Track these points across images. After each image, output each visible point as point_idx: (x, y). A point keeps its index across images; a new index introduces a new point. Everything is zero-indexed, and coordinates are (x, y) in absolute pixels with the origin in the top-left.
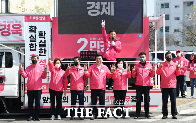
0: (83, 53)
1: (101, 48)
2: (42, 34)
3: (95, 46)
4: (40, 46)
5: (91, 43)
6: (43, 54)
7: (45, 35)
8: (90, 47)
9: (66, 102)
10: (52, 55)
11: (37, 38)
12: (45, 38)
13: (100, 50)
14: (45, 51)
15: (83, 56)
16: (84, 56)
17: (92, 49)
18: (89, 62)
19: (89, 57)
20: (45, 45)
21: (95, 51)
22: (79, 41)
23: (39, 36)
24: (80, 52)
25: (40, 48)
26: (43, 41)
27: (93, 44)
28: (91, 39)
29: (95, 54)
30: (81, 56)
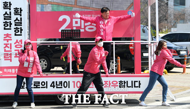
0: (64, 32)
1: (85, 27)
2: (18, 11)
3: (79, 25)
4: (15, 25)
5: (74, 20)
6: (19, 33)
7: (21, 13)
8: (73, 26)
9: (45, 87)
10: (29, 35)
11: (12, 16)
12: (21, 15)
14: (21, 30)
15: (64, 35)
17: (75, 28)
19: (71, 37)
20: (21, 23)
21: (78, 30)
22: (61, 19)
23: (14, 13)
24: (61, 31)
25: (15, 27)
26: (19, 19)
27: (76, 22)
28: (74, 17)
29: (78, 33)
30: (62, 35)
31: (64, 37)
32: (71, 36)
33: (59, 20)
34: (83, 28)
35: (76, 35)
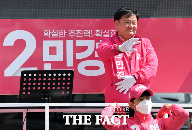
0: (28, 77)
3: (59, 57)
5: (47, 45)
15: (27, 86)
16: (32, 86)
17: (50, 64)
18: (47, 105)
19: (46, 91)
24: (20, 75)
27: (53, 50)
28: (46, 35)
29: (66, 81)
30: (22, 86)
31: (26, 91)
32: (46, 88)
33: (4, 44)
35: (61, 86)
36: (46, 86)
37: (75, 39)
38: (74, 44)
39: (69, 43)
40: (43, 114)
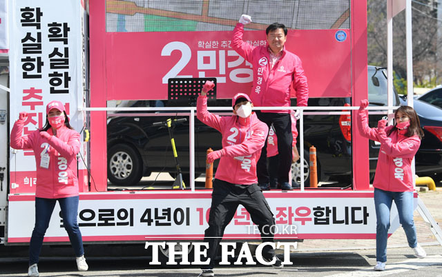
0: (174, 84)
1: (228, 70)
2: (59, 32)
3: (212, 66)
4: (52, 66)
5: (201, 55)
6: (62, 87)
7: (66, 35)
8: (199, 68)
9: (127, 224)
10: (87, 90)
11: (43, 43)
12: (66, 42)
13: (227, 75)
14: (68, 79)
15: (174, 92)
16: (179, 92)
17: (204, 72)
18: (192, 109)
19: (192, 97)
20: (67, 62)
22: (167, 51)
23: (49, 36)
24: (167, 83)
25: (52, 71)
26: (62, 51)
27: (207, 60)
28: (200, 46)
30: (169, 92)
31: (174, 96)
32: (192, 94)
33: (162, 55)
34: (224, 73)
36: (192, 92)
37: (226, 50)
38: (226, 53)
39: (222, 53)
40: (188, 117)
